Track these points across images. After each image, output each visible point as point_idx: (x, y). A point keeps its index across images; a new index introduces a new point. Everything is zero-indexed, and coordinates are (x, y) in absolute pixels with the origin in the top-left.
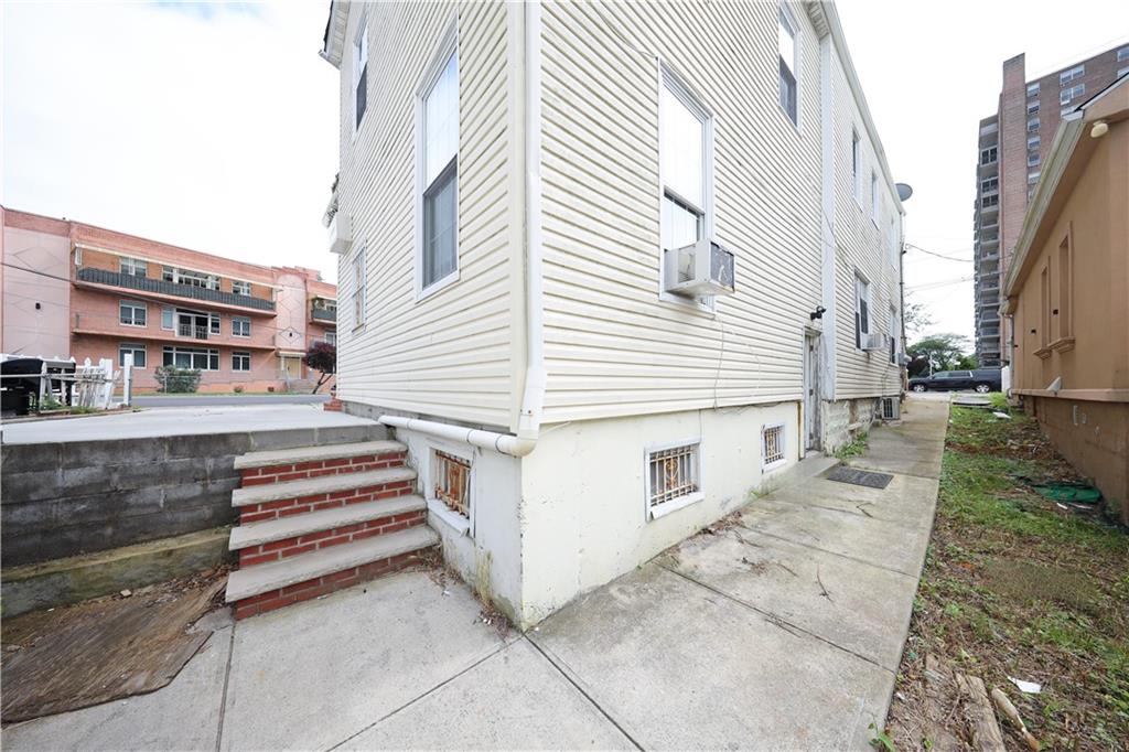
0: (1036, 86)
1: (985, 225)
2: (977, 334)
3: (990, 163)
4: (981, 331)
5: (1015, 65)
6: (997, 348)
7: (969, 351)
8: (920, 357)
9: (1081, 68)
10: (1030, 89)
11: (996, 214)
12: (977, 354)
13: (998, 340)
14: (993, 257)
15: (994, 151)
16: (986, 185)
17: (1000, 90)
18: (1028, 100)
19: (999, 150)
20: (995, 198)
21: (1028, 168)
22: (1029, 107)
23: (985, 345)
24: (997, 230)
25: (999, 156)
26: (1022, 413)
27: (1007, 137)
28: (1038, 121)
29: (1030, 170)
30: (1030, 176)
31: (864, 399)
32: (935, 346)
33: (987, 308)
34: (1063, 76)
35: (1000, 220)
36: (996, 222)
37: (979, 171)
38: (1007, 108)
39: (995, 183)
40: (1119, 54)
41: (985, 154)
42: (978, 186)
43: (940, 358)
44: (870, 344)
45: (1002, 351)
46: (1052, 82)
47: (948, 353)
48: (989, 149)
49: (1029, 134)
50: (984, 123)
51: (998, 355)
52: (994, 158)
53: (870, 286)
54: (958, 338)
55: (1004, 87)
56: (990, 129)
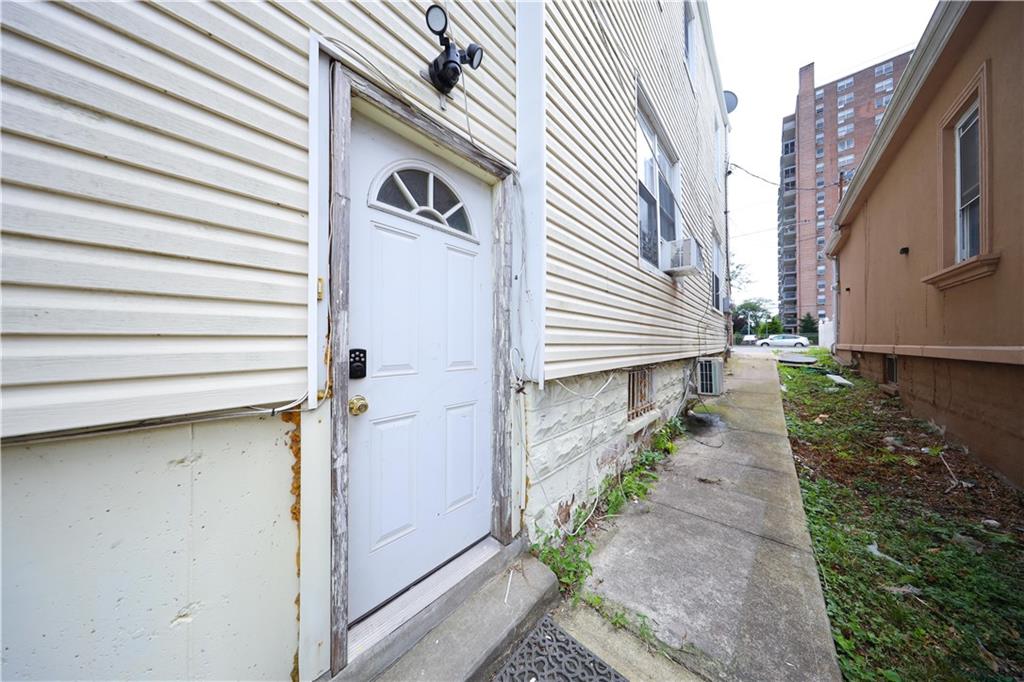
0: (822, 91)
1: (787, 206)
2: (780, 298)
3: (790, 154)
4: (784, 295)
5: (807, 71)
6: (794, 309)
7: (775, 312)
8: (741, 317)
9: (851, 80)
10: (818, 93)
11: (794, 197)
12: (780, 314)
13: (795, 302)
14: (793, 232)
15: (793, 144)
16: (787, 172)
17: (797, 93)
18: (817, 102)
19: (796, 144)
20: (793, 183)
21: (817, 159)
22: (818, 108)
23: (786, 306)
24: (794, 210)
25: (796, 149)
26: (857, 375)
27: (802, 131)
28: (822, 120)
29: (818, 160)
30: (818, 166)
31: (669, 363)
32: (751, 307)
33: (787, 275)
34: (840, 85)
35: (797, 203)
36: (793, 203)
37: (782, 160)
38: (801, 107)
39: (793, 170)
40: (876, 70)
41: (787, 146)
42: (782, 173)
43: (754, 317)
44: (675, 262)
45: (798, 312)
46: (832, 89)
47: (760, 314)
48: (789, 142)
49: (817, 131)
50: (786, 120)
51: (795, 315)
52: (792, 151)
53: (679, 165)
54: (766, 301)
55: (800, 89)
56: (790, 125)
